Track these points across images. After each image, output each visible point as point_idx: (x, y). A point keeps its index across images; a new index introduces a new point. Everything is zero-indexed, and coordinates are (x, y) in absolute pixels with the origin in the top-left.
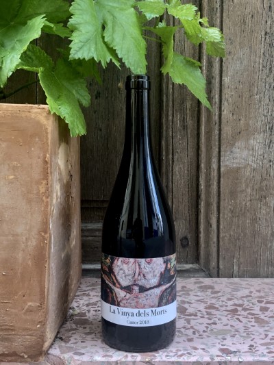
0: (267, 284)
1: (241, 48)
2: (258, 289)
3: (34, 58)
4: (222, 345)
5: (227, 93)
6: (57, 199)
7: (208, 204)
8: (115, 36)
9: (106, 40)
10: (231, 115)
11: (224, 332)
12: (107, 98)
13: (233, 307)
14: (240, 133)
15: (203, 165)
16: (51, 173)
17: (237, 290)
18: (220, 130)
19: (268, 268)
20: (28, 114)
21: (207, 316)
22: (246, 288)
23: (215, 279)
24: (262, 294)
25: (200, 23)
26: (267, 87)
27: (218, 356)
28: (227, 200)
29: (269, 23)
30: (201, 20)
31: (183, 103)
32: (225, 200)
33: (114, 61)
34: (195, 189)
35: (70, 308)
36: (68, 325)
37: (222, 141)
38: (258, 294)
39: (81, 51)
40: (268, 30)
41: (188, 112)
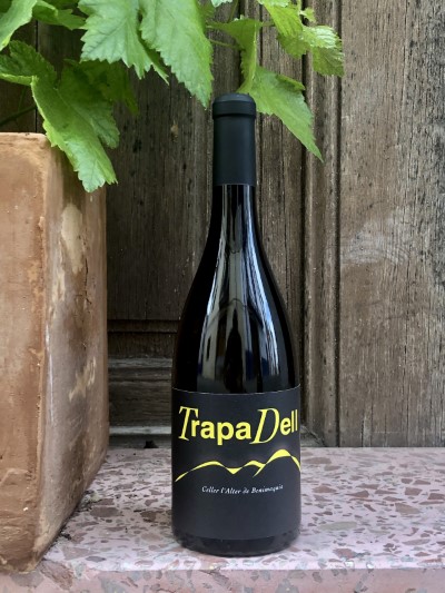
0: (419, 456)
1: (371, 67)
2: (403, 462)
3: (23, 63)
4: (340, 545)
5: (350, 140)
6: (60, 296)
7: (320, 325)
8: (159, 31)
9: (144, 37)
10: (356, 177)
11: (344, 526)
12: (152, 150)
13: (361, 490)
14: (371, 206)
15: (310, 260)
16: (48, 249)
17: (368, 465)
18: (338, 202)
19: (420, 431)
20: (9, 149)
21: (317, 503)
22: (382, 462)
23: (331, 450)
24: (410, 470)
25: (302, 16)
26: (415, 130)
27: (331, 561)
28: (350, 319)
29: (416, 26)
30: (302, 13)
31: (278, 158)
32: (347, 317)
33: (156, 69)
34: (298, 300)
35: (87, 493)
36: (82, 517)
37: (342, 221)
38: (403, 470)
39: (101, 49)
40: (415, 39)
41: (286, 173)
